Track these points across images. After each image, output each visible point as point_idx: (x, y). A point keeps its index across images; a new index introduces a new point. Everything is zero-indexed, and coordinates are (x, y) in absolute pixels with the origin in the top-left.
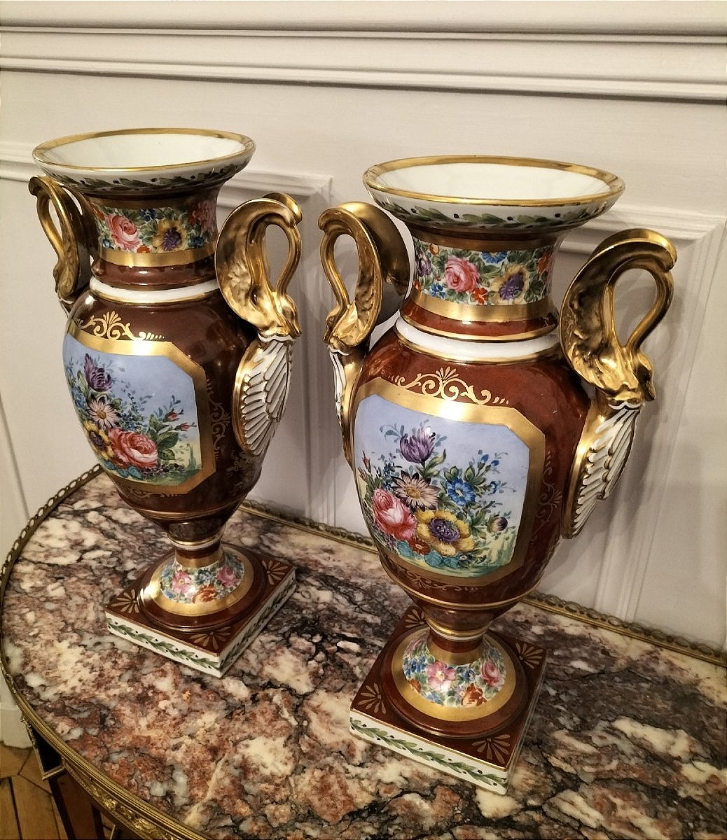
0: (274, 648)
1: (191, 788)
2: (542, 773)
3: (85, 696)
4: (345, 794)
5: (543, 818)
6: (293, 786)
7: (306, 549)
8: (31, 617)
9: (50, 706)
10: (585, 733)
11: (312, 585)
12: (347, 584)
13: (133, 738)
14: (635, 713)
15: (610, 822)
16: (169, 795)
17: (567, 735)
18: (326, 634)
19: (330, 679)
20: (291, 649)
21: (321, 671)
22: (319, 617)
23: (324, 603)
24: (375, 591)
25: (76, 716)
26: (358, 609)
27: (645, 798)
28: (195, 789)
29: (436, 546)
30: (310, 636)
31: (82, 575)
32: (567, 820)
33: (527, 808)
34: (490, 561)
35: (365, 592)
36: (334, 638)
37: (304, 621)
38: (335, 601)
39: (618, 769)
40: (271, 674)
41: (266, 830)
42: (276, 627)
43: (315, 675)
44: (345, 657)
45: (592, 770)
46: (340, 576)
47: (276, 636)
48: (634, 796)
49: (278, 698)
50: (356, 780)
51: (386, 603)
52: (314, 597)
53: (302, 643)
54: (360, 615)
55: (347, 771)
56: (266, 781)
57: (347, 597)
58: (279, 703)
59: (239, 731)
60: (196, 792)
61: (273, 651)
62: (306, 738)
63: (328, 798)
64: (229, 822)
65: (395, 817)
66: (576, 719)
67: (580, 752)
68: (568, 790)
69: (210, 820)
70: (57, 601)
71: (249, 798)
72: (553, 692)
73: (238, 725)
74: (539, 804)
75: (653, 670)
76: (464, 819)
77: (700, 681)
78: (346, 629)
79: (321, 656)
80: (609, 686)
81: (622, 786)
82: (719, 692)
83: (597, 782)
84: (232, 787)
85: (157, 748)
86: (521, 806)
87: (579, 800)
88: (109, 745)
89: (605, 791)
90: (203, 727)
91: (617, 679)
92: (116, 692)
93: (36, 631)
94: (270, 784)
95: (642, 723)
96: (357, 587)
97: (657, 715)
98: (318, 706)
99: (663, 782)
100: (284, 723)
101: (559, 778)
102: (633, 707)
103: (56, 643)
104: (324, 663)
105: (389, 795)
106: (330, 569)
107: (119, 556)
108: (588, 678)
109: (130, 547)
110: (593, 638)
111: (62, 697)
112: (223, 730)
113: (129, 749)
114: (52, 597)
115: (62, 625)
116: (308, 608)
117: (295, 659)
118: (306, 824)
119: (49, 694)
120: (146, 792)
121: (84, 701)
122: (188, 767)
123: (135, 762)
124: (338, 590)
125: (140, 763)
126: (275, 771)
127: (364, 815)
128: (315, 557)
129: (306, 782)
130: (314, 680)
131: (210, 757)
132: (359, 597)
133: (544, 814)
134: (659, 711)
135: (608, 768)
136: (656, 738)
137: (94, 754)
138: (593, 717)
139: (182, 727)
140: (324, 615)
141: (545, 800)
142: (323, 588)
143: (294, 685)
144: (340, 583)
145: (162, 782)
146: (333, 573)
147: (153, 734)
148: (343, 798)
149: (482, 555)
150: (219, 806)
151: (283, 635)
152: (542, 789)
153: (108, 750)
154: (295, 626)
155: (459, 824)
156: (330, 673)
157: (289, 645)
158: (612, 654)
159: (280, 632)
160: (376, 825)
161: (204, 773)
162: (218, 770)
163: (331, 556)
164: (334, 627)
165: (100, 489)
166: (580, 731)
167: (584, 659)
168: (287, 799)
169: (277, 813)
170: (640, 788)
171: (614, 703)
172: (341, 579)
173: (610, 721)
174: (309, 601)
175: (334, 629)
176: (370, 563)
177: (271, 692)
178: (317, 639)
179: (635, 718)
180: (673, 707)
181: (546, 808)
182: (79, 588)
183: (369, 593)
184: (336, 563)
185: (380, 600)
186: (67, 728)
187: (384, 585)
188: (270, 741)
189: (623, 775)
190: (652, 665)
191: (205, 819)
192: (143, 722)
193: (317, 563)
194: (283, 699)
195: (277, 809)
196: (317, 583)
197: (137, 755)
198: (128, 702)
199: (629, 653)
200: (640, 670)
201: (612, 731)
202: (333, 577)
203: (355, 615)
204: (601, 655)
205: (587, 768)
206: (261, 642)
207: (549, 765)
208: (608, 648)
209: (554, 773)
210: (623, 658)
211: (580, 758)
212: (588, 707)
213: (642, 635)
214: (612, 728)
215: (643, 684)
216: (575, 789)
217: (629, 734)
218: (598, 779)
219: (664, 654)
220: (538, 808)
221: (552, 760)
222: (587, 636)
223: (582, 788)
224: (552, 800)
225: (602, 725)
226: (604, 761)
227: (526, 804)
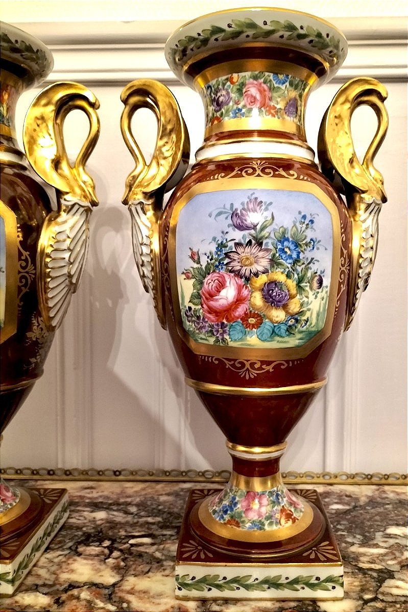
0: (64, 560)
5: (384, 604)
10: (371, 543)
11: (84, 511)
12: (117, 504)
14: (395, 522)
17: (360, 547)
18: (114, 538)
19: (134, 567)
20: (82, 556)
21: (122, 564)
22: (101, 529)
23: (102, 520)
24: (146, 503)
26: (136, 517)
30: (98, 543)
35: (137, 505)
36: (123, 539)
37: (87, 535)
38: (111, 516)
40: (69, 579)
42: (60, 545)
43: (117, 568)
44: (141, 549)
45: (394, 562)
46: (108, 501)
47: (62, 551)
49: (85, 595)
51: (161, 507)
52: (91, 518)
53: (94, 549)
54: (141, 520)
57: (122, 512)
58: (88, 598)
61: (65, 562)
66: (358, 537)
67: (377, 555)
68: (388, 580)
74: (374, 596)
75: (387, 498)
78: (133, 531)
79: (116, 554)
80: (365, 513)
83: (405, 568)
91: (368, 508)
96: (129, 504)
98: (132, 589)
101: (375, 575)
102: (391, 520)
104: (122, 557)
106: (97, 498)
108: (348, 512)
110: (335, 491)
116: (88, 526)
117: (91, 562)
124: (111, 510)
128: (79, 494)
130: (118, 572)
132: (133, 509)
133: (382, 601)
135: (404, 558)
138: (369, 532)
140: (105, 527)
141: (376, 592)
142: (96, 511)
143: (98, 581)
144: (111, 504)
146: (100, 500)
151: (70, 548)
152: (368, 586)
154: (79, 540)
156: (131, 563)
157: (80, 555)
158: (353, 496)
159: (65, 547)
163: (93, 490)
164: (119, 532)
166: (367, 543)
167: (337, 503)
171: (377, 521)
172: (110, 502)
173: (383, 531)
174: (85, 521)
175: (120, 534)
176: (132, 487)
177: (75, 592)
178: (107, 543)
179: (398, 525)
183: (141, 505)
184: (100, 494)
185: (154, 507)
187: (152, 498)
193: (81, 497)
194: (91, 594)
196: (87, 509)
199: (364, 494)
200: (379, 499)
201: (389, 536)
202: (102, 502)
203: (135, 521)
204: (347, 499)
205: (390, 562)
206: (48, 559)
207: (360, 569)
208: (348, 494)
209: (370, 572)
210: (363, 496)
211: (381, 558)
212: (362, 528)
213: (366, 480)
214: (387, 534)
215: (387, 506)
216: (392, 577)
217: (402, 535)
218: (402, 567)
219: (386, 488)
220: (375, 599)
221: (361, 565)
222: (330, 491)
223: (397, 575)
224: (381, 590)
225: (379, 535)
226: (397, 554)
227: (363, 600)
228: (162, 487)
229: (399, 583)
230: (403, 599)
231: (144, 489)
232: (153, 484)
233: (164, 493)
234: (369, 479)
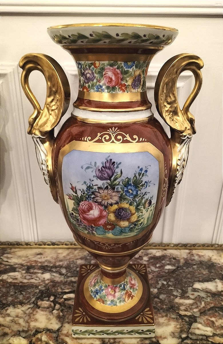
0: (31, 311)
2: (180, 320)
10: (186, 295)
11: (38, 273)
12: (55, 267)
14: (198, 279)
15: (215, 330)
17: (180, 299)
18: (56, 294)
19: (67, 316)
20: (40, 309)
21: (61, 314)
22: (48, 287)
23: (48, 280)
24: (70, 266)
26: (66, 277)
29: (119, 224)
30: (47, 298)
32: (201, 337)
34: (144, 224)
36: (60, 295)
37: (41, 292)
38: (53, 277)
39: (206, 305)
40: (35, 326)
42: (28, 300)
43: (59, 317)
44: (70, 302)
45: (197, 310)
46: (50, 264)
47: (30, 304)
48: (217, 314)
49: (44, 338)
52: (42, 279)
53: (45, 303)
54: (68, 279)
57: (58, 273)
58: (46, 340)
61: (31, 313)
66: (179, 291)
67: (188, 304)
68: (194, 323)
72: (165, 283)
74: (187, 335)
75: (194, 260)
77: (211, 258)
78: (65, 288)
79: (57, 306)
80: (183, 272)
81: (211, 312)
82: (219, 260)
83: (202, 314)
87: (199, 326)
89: (207, 317)
91: (184, 268)
95: (202, 282)
96: (61, 267)
97: (206, 277)
98: (68, 333)
101: (187, 319)
102: (196, 277)
104: (61, 309)
106: (44, 262)
108: (174, 271)
110: (167, 254)
116: (41, 285)
117: (45, 313)
124: (52, 271)
128: (34, 259)
130: (59, 320)
132: (64, 271)
134: (205, 275)
135: (202, 306)
138: (185, 287)
140: (50, 285)
141: (188, 332)
142: (44, 273)
143: (50, 327)
144: (52, 267)
146: (46, 264)
149: (140, 222)
151: (33, 303)
152: (184, 328)
154: (38, 296)
156: (66, 313)
157: (39, 307)
158: (177, 259)
159: (31, 302)
163: (41, 256)
164: (58, 289)
166: (184, 295)
167: (168, 264)
170: (217, 309)
171: (189, 278)
172: (51, 265)
173: (192, 286)
174: (40, 281)
175: (58, 291)
176: (62, 253)
177: (39, 336)
178: (52, 298)
179: (199, 281)
180: (209, 271)
181: (190, 336)
183: (68, 267)
184: (46, 259)
185: (74, 269)
187: (73, 261)
189: (209, 307)
190: (193, 258)
193: (36, 262)
194: (47, 337)
196: (40, 271)
199: (182, 256)
200: (190, 261)
201: (194, 290)
202: (47, 266)
203: (65, 280)
205: (195, 310)
206: (23, 311)
207: (180, 315)
208: (174, 257)
209: (185, 318)
210: (182, 259)
211: (190, 307)
212: (181, 284)
215: (194, 267)
216: (196, 321)
217: (201, 289)
219: (194, 252)
220: (187, 338)
221: (181, 313)
223: (198, 320)
224: (190, 331)
225: (190, 289)
227: (182, 338)
228: (78, 253)
231: (68, 255)
232: (73, 251)
233: (79, 257)
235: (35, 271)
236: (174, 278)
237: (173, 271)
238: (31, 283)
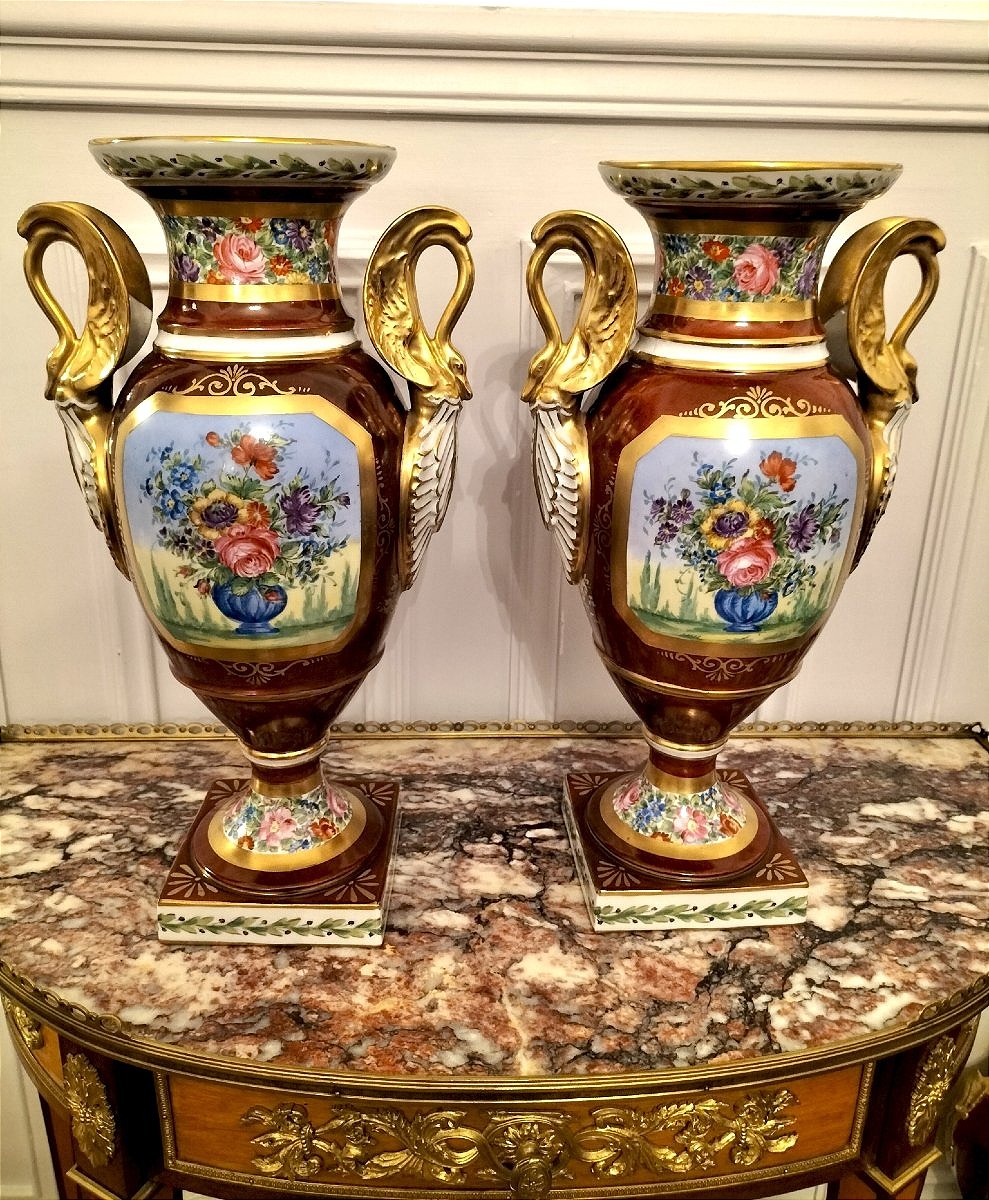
0: (454, 864)
1: (495, 1039)
2: (843, 875)
3: (241, 1005)
4: (678, 970)
5: (880, 911)
6: (613, 986)
7: (394, 757)
8: (52, 945)
9: (198, 1035)
10: (845, 829)
11: (439, 789)
12: (479, 776)
13: (362, 1020)
14: (870, 798)
16: (473, 1058)
17: (832, 835)
18: (503, 830)
19: (551, 871)
20: (475, 858)
21: (534, 867)
22: (479, 817)
23: (471, 802)
24: (519, 774)
25: (252, 1031)
26: (516, 796)
27: (943, 861)
28: (500, 1037)
30: (485, 838)
31: (90, 873)
33: (858, 909)
36: (516, 831)
37: (464, 826)
38: (482, 797)
39: (901, 847)
40: (476, 890)
41: (627, 1040)
42: (436, 843)
43: (530, 874)
44: (548, 845)
45: (880, 855)
46: (464, 772)
47: (444, 851)
49: (509, 911)
50: (676, 952)
51: (543, 781)
52: (454, 800)
53: (482, 848)
54: (524, 801)
55: (658, 949)
56: (578, 995)
57: (493, 789)
58: (515, 914)
59: (495, 960)
60: (505, 1040)
61: (456, 867)
62: (579, 934)
63: (664, 981)
64: (574, 1052)
65: (748, 968)
66: (826, 820)
67: (856, 846)
68: (878, 880)
69: (551, 1059)
70: (80, 914)
71: (574, 1019)
72: (785, 806)
73: (488, 954)
74: (865, 901)
75: (851, 759)
76: (813, 941)
77: (895, 755)
78: (523, 819)
79: (517, 853)
80: (827, 784)
84: (542, 1017)
85: (406, 1018)
86: (851, 910)
88: (336, 1042)
90: (446, 973)
91: (829, 776)
92: (285, 981)
93: (80, 960)
94: (585, 995)
95: (883, 804)
96: (494, 776)
97: (889, 793)
98: (564, 901)
99: (944, 843)
100: (541, 932)
101: (860, 873)
102: (864, 794)
103: (130, 962)
104: (529, 858)
105: (723, 952)
106: (444, 767)
107: (128, 834)
108: (803, 783)
109: (135, 821)
110: (776, 749)
111: (208, 1018)
112: (474, 966)
113: (370, 1034)
114: (65, 913)
115: (119, 939)
116: (457, 813)
117: (490, 866)
118: (664, 1014)
119: (181, 1022)
120: (440, 1067)
121: (247, 1009)
122: (467, 1020)
123: (392, 1044)
124: (475, 785)
125: (400, 1042)
126: (579, 981)
127: (715, 979)
128: (415, 761)
129: (623, 975)
130: (533, 879)
131: (486, 999)
132: (506, 785)
133: (876, 906)
134: (888, 789)
135: (892, 849)
136: (907, 810)
137: (324, 1060)
138: (840, 814)
139: (417, 983)
140: (481, 813)
141: (866, 896)
142: (454, 788)
143: (515, 891)
144: (470, 777)
145: (450, 1049)
146: (451, 771)
147: (387, 1005)
148: (679, 974)
150: (548, 1042)
151: (452, 847)
152: (855, 888)
153: (339, 1046)
155: (811, 948)
156: (545, 865)
157: (470, 856)
158: (803, 757)
159: (445, 846)
160: (737, 983)
161: (495, 1018)
162: (509, 1008)
163: (432, 755)
164: (505, 820)
165: (13, 768)
166: (840, 829)
167: (784, 769)
168: (620, 1002)
169: (622, 1019)
171: (846, 796)
172: (467, 773)
173: (857, 812)
174: (449, 806)
175: (507, 823)
177: (494, 907)
178: (497, 838)
179: (875, 802)
180: (896, 783)
182: (101, 889)
183: (512, 776)
184: (445, 760)
185: (532, 780)
186: (253, 1049)
188: (542, 954)
190: (847, 755)
191: (545, 1061)
192: (360, 999)
193: (422, 767)
194: (516, 909)
195: (617, 1015)
196: (441, 786)
197: (387, 1036)
198: (314, 987)
199: (818, 752)
200: (840, 762)
201: (866, 819)
202: (455, 774)
203: (518, 802)
204: (796, 761)
205: (875, 856)
207: (841, 866)
208: (796, 753)
209: (853, 871)
210: (817, 757)
211: (862, 850)
212: (828, 807)
213: (818, 732)
214: (863, 816)
215: (854, 773)
216: (882, 876)
217: (882, 816)
218: (892, 861)
219: (847, 743)
220: (867, 905)
221: (840, 861)
222: (769, 749)
223: (887, 873)
224: (872, 893)
225: (853, 817)
226: (883, 845)
227: (854, 906)
228: (530, 748)
229: (893, 884)
230: (901, 904)
231: (504, 752)
232: (514, 744)
233: (536, 757)
234: (821, 730)
235: (428, 785)
236: (806, 795)
237: (801, 783)
238: (427, 809)
